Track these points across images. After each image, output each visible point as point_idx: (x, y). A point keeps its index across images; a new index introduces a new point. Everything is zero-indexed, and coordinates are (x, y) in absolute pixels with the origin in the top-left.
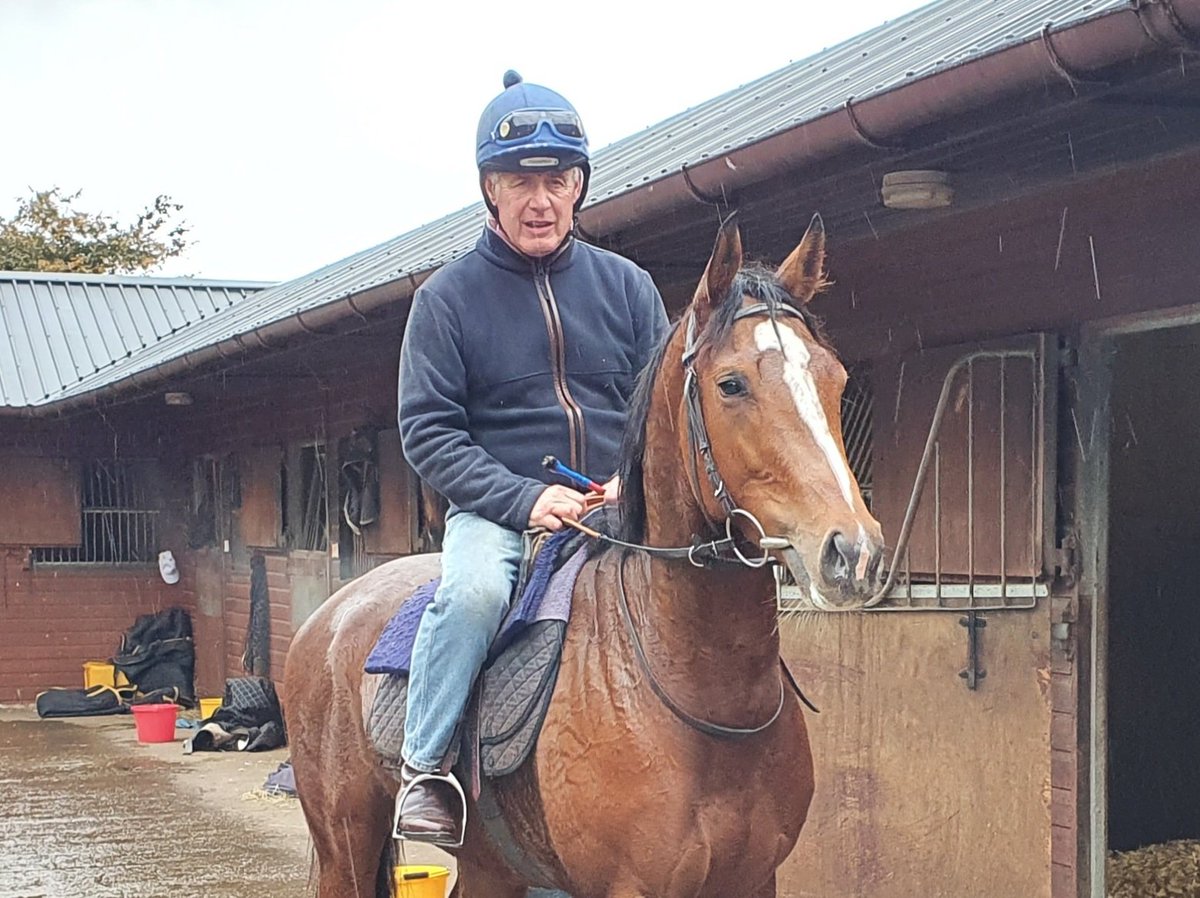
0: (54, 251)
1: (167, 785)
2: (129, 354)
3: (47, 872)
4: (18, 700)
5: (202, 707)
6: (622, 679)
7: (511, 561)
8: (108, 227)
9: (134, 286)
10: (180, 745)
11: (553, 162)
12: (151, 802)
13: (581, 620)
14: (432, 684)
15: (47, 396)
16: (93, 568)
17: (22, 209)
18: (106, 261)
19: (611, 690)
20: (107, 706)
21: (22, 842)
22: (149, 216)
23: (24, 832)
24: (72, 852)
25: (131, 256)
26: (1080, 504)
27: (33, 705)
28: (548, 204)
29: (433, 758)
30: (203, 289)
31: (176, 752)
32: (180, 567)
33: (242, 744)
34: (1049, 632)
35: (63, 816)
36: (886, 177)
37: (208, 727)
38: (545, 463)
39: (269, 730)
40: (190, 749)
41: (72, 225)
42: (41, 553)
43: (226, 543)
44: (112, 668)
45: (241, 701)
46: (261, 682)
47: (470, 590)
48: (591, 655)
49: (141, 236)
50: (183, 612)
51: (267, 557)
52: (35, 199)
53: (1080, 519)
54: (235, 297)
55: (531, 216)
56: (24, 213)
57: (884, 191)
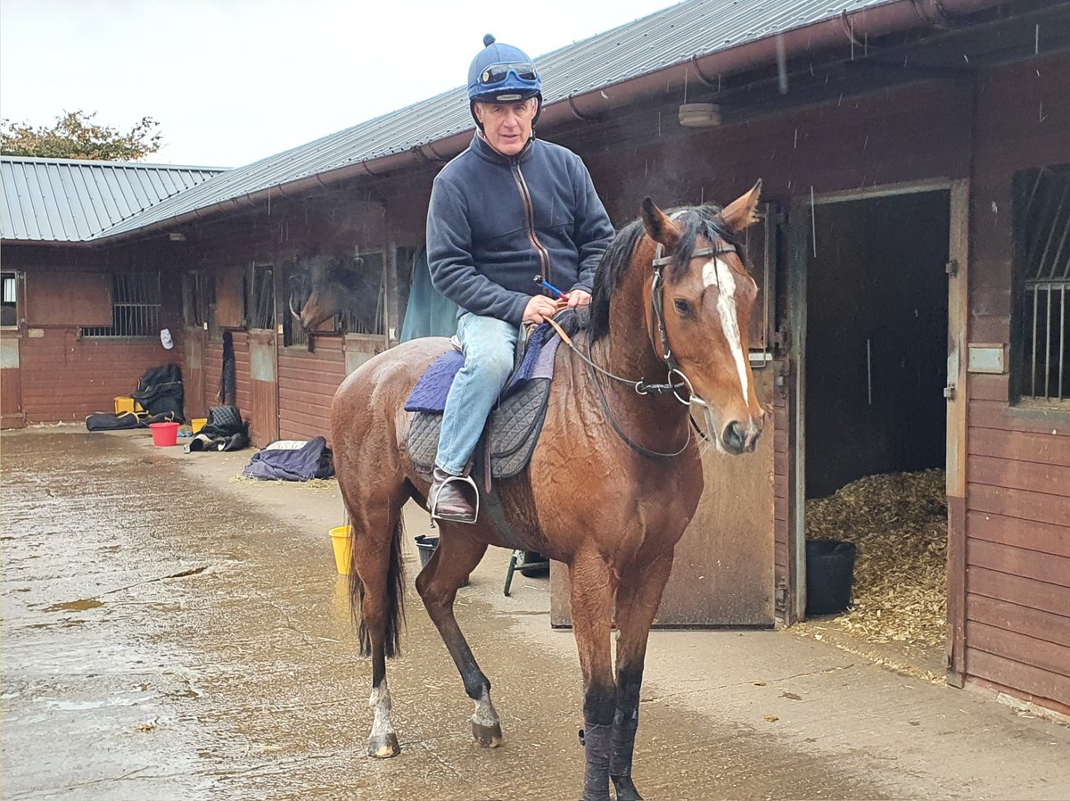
0: (80, 148)
1: (178, 472)
2: (143, 210)
3: (118, 531)
4: (74, 421)
5: (193, 425)
6: (591, 418)
7: (512, 342)
8: (113, 135)
9: (144, 169)
10: (182, 447)
11: (518, 97)
12: (173, 484)
13: (561, 378)
14: (462, 420)
15: (93, 235)
16: (118, 340)
17: (59, 123)
18: (112, 155)
19: (585, 425)
20: (130, 423)
21: (97, 511)
22: (139, 129)
23: (97, 504)
24: (131, 517)
25: (127, 152)
26: (790, 305)
27: (83, 424)
28: (515, 123)
29: (460, 466)
30: (187, 171)
31: (180, 451)
32: (174, 339)
33: (221, 447)
34: (773, 382)
35: (118, 494)
36: (681, 107)
37: (199, 437)
38: (536, 279)
39: (237, 438)
40: (189, 450)
41: (90, 133)
42: (87, 331)
43: (205, 324)
44: (133, 400)
45: (219, 420)
46: (231, 409)
47: (491, 360)
48: (569, 401)
49: (133, 140)
50: (176, 367)
51: (233, 333)
52: (67, 117)
53: (791, 314)
54: (208, 177)
55: (505, 132)
56: (60, 125)
57: (680, 115)
